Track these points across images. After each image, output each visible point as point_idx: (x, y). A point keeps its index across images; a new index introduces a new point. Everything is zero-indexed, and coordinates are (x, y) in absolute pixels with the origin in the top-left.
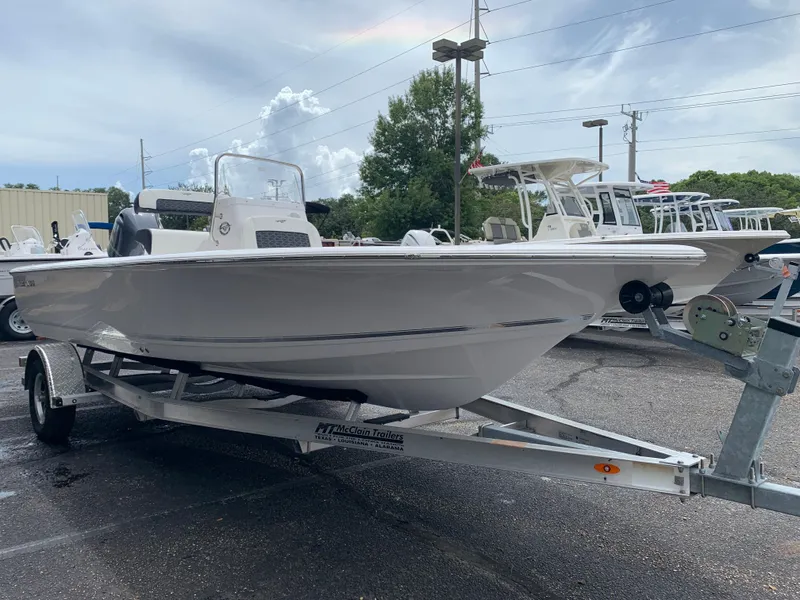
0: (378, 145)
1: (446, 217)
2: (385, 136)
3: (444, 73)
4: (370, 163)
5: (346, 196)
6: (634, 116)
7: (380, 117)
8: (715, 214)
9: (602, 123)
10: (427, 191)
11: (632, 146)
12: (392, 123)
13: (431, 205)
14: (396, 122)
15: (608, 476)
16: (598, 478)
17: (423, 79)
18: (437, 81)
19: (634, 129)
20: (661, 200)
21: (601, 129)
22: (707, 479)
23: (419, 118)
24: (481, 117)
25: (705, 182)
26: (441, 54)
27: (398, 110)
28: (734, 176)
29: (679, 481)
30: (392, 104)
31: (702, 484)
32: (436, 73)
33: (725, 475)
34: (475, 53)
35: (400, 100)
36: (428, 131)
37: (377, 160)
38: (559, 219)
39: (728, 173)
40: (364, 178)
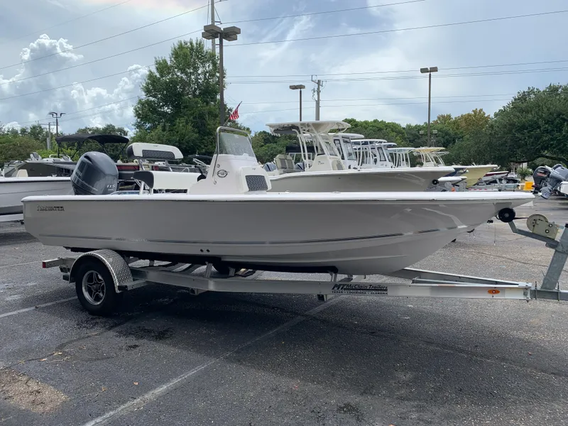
0: (148, 91)
1: (203, 146)
2: (153, 85)
3: (197, 44)
4: (143, 104)
5: (108, 126)
6: (319, 83)
7: (150, 71)
8: (384, 151)
9: (301, 87)
10: (190, 127)
11: (318, 103)
12: (158, 76)
13: (193, 138)
14: (162, 76)
15: (494, 295)
16: (489, 296)
17: (181, 47)
18: (192, 49)
19: (319, 92)
20: (361, 143)
21: (301, 92)
22: (539, 291)
23: (179, 74)
24: (224, 77)
25: (355, 126)
26: (209, 34)
27: (162, 67)
28: (366, 122)
29: (525, 294)
30: (158, 63)
31: (536, 294)
32: (191, 43)
33: (546, 288)
34: (233, 36)
35: (165, 61)
36: (185, 84)
37: (148, 102)
38: (326, 158)
39: (363, 120)
40: (138, 115)
